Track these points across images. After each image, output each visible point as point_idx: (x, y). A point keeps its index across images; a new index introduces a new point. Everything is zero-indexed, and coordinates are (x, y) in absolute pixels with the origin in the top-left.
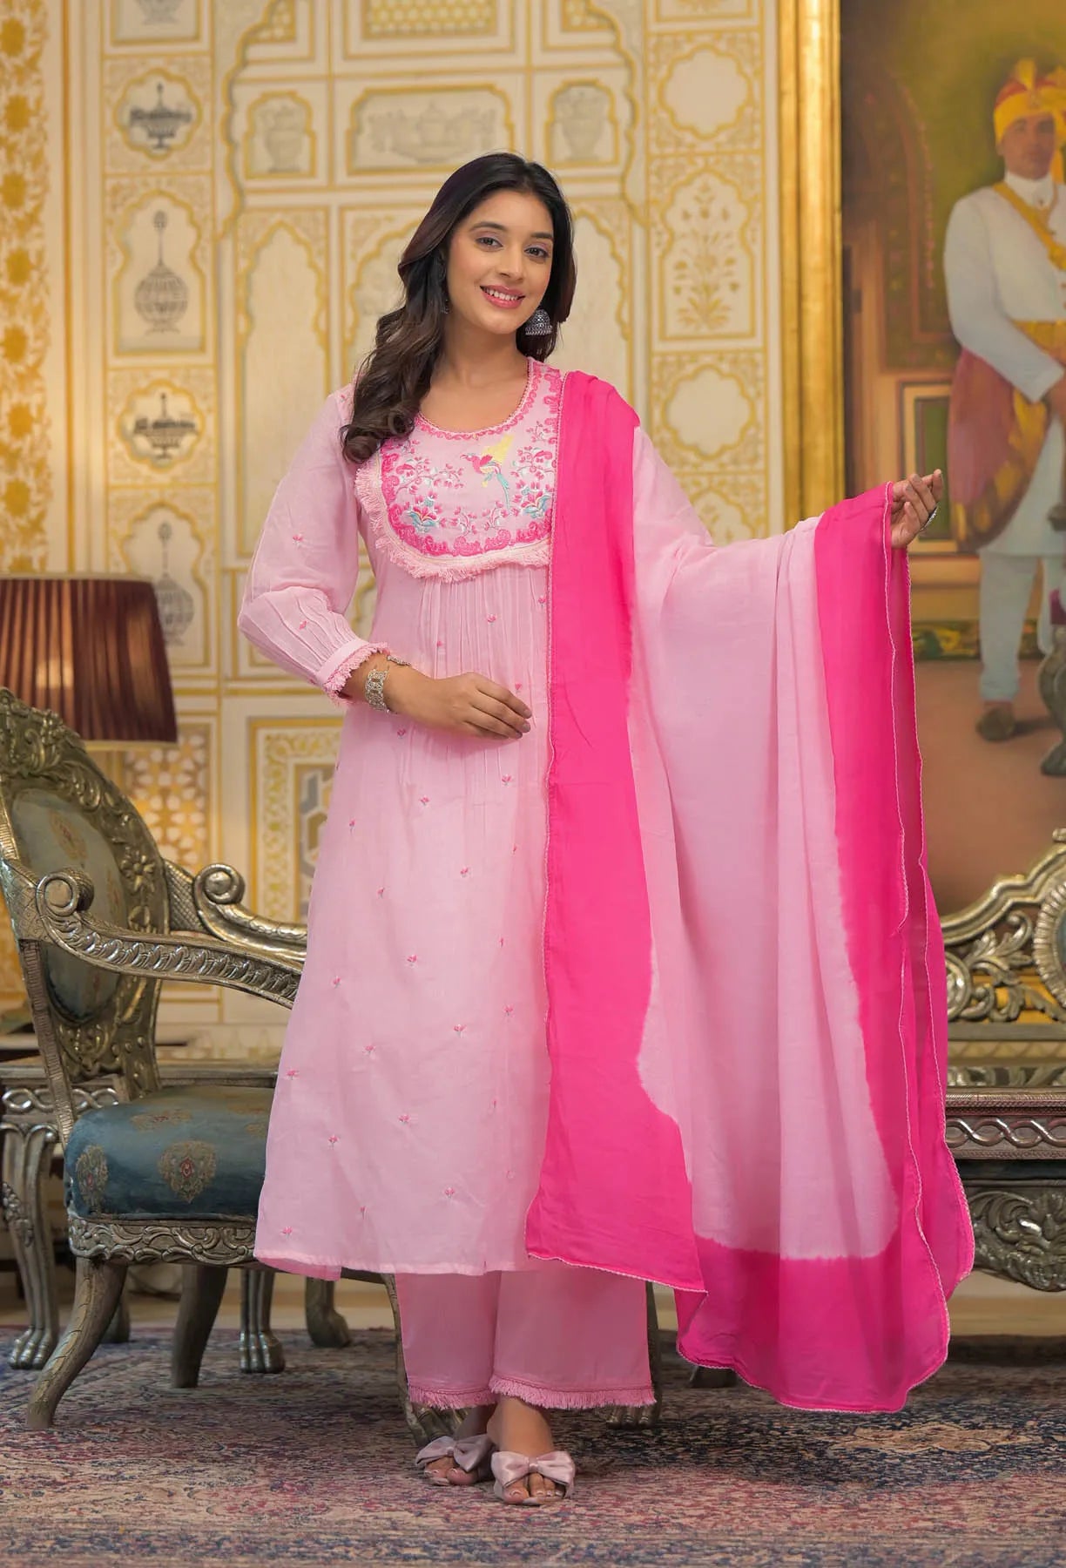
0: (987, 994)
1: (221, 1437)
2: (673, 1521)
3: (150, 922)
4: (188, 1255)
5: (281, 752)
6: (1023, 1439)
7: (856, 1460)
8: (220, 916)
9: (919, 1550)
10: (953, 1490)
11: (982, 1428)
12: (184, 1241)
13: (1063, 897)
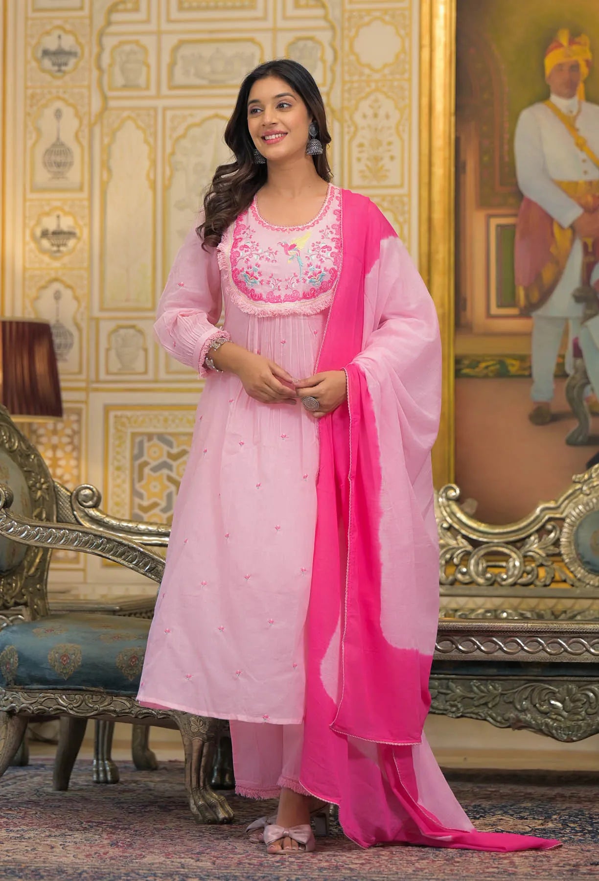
0: (533, 570)
2: (346, 866)
4: (64, 710)
5: (123, 425)
6: (550, 825)
8: (87, 515)
11: (527, 819)
12: (62, 702)
13: (578, 514)
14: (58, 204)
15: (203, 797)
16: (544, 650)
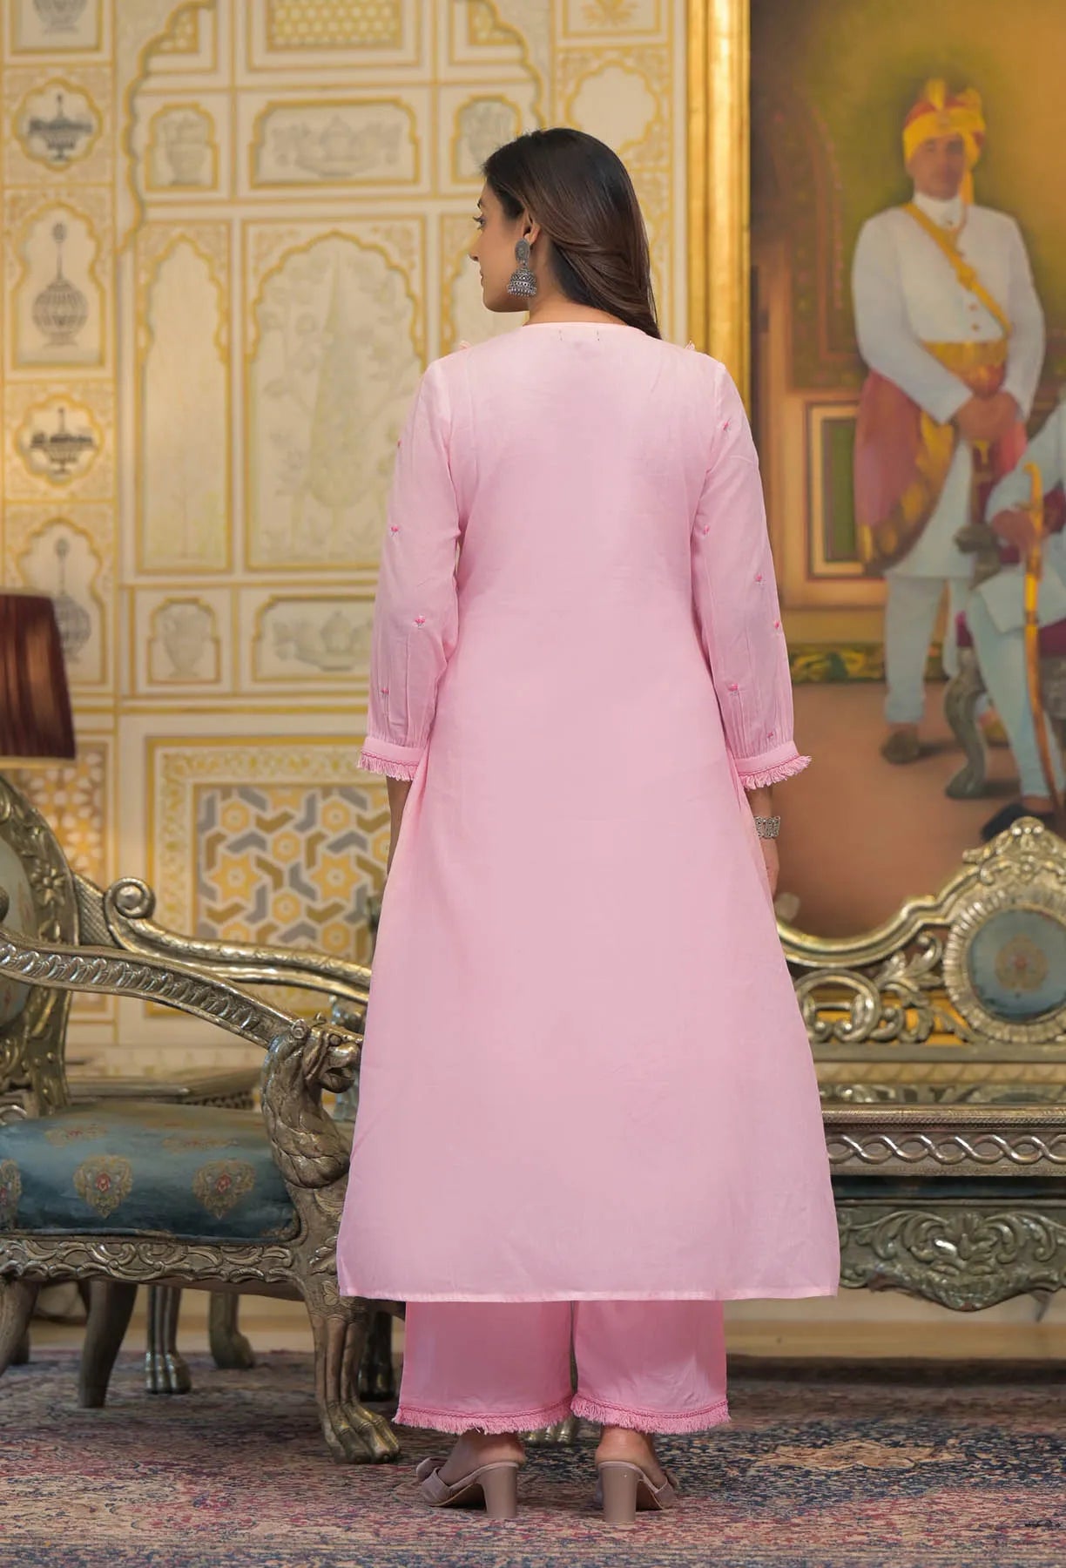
0: (896, 1014)
1: (136, 1455)
3: (60, 936)
4: (102, 1271)
5: (179, 771)
6: (946, 1456)
7: (781, 1476)
8: (132, 931)
9: (857, 1563)
10: (883, 1505)
11: (903, 1446)
12: (99, 1257)
13: (973, 918)
14: (60, 389)
15: (348, 1418)
16: (932, 1155)
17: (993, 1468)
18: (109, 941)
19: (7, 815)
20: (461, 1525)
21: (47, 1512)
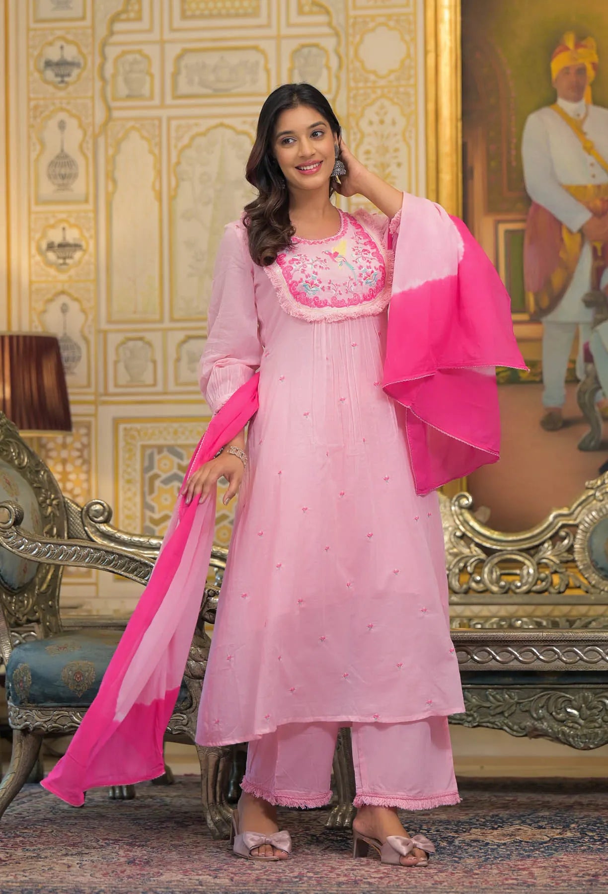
0: (547, 577)
1: (98, 835)
2: (365, 880)
3: (56, 534)
5: (133, 437)
6: (569, 834)
7: (471, 846)
8: (98, 530)
10: (528, 863)
11: (545, 828)
12: (76, 720)
13: (592, 521)
14: (63, 216)
15: (220, 813)
16: (560, 658)
17: (595, 841)
18: (85, 536)
19: (25, 463)
20: (281, 875)
21: (43, 868)
